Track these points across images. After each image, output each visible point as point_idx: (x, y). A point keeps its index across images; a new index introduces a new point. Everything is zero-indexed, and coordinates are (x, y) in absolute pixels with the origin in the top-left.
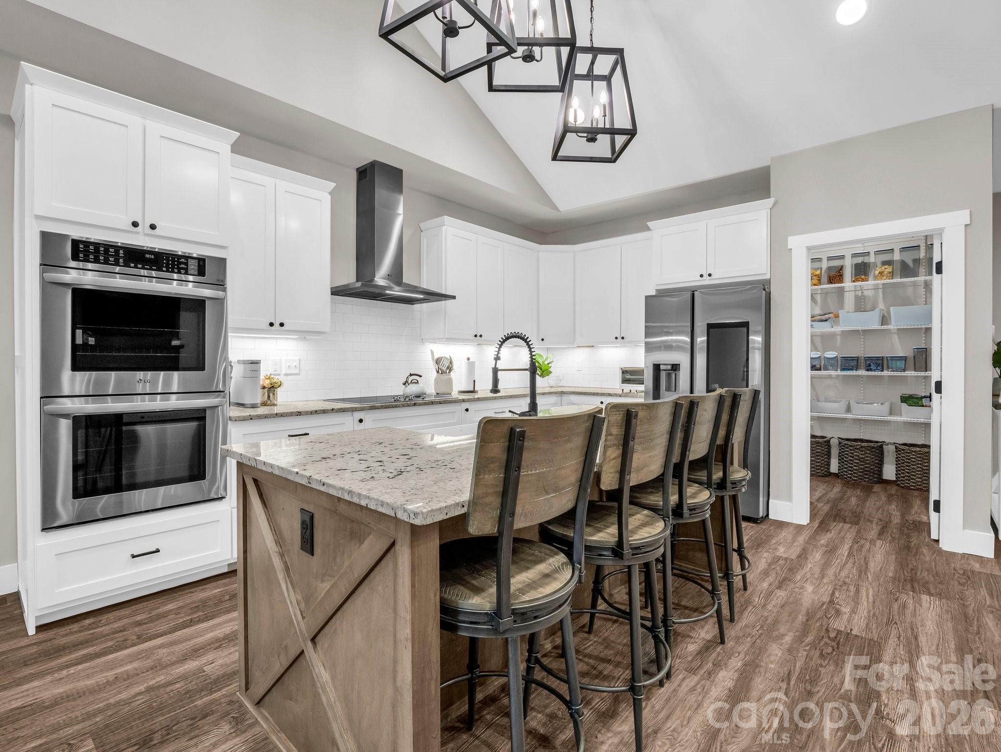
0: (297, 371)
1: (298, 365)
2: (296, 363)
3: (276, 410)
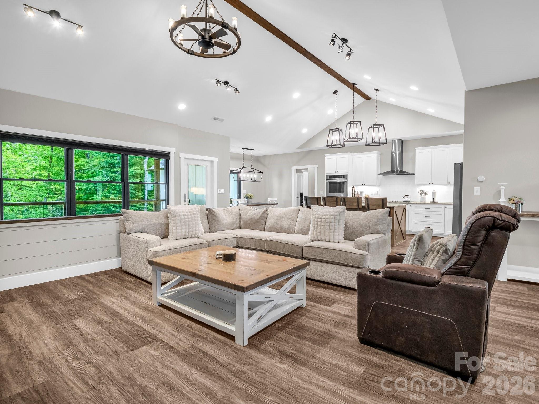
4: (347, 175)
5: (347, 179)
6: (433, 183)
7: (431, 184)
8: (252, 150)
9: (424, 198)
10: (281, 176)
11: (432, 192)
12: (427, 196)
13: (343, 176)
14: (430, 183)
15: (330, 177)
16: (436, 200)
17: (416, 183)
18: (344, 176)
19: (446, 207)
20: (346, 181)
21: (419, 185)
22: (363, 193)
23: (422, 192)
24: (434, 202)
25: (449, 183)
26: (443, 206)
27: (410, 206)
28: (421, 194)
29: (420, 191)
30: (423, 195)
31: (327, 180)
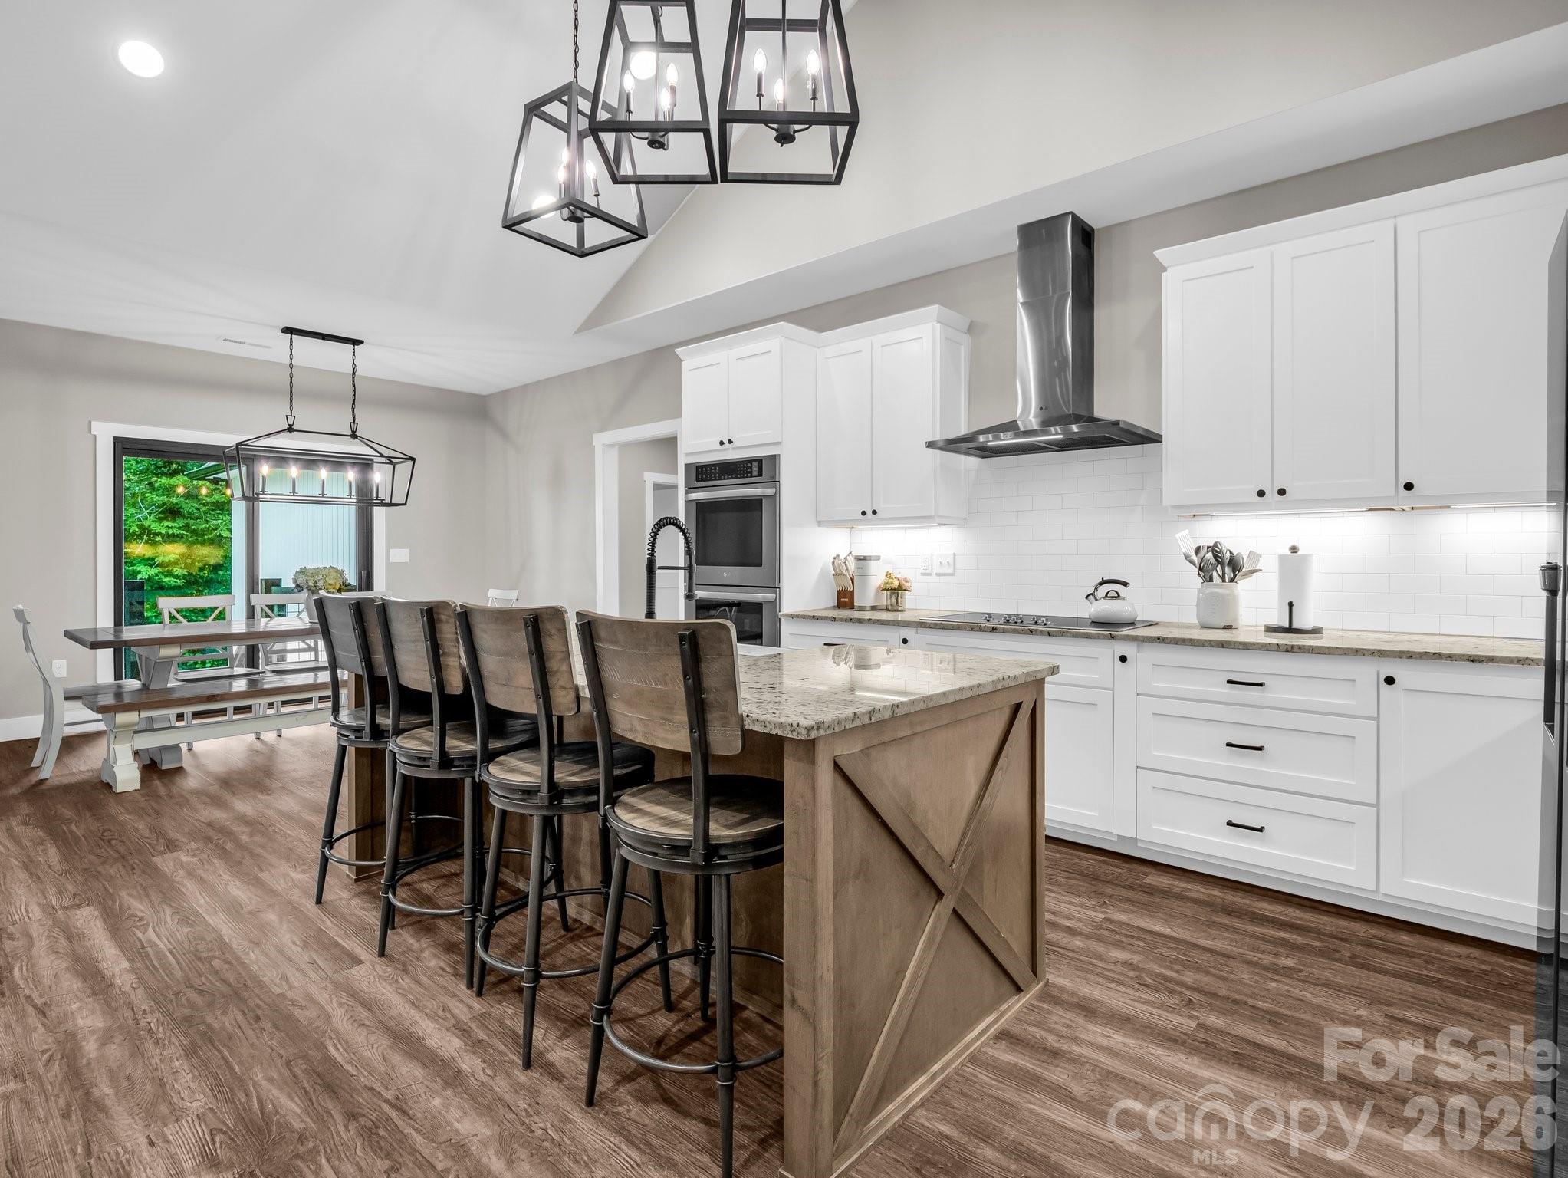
0: (950, 571)
1: (952, 563)
2: (951, 560)
3: (900, 617)
4: (774, 459)
5: (774, 481)
6: (1282, 492)
7: (1272, 496)
8: (356, 342)
9: (1227, 603)
10: (557, 479)
11: (1282, 559)
12: (1243, 586)
13: (755, 465)
14: (1261, 494)
15: (703, 473)
16: (1305, 619)
17: (1169, 497)
18: (760, 461)
19: (1390, 681)
20: (769, 491)
21: (1197, 512)
22: (873, 563)
23: (1210, 555)
24: (1290, 630)
25: (1409, 487)
26: (1369, 672)
27: (1123, 659)
28: (1207, 577)
29: (1198, 550)
30: (1217, 580)
31: (690, 489)
